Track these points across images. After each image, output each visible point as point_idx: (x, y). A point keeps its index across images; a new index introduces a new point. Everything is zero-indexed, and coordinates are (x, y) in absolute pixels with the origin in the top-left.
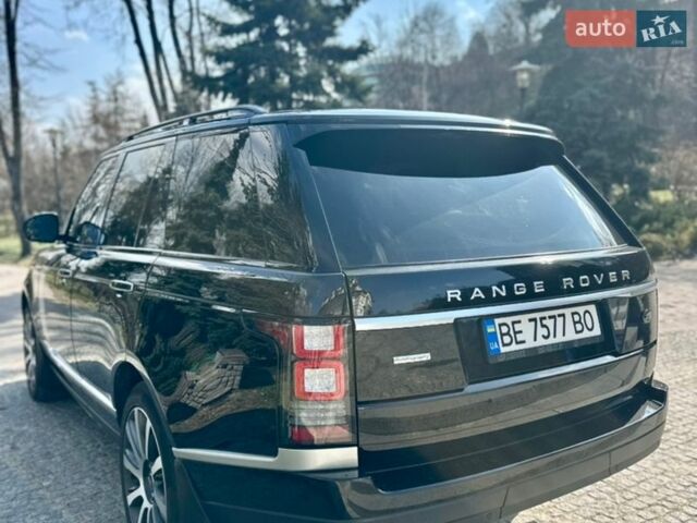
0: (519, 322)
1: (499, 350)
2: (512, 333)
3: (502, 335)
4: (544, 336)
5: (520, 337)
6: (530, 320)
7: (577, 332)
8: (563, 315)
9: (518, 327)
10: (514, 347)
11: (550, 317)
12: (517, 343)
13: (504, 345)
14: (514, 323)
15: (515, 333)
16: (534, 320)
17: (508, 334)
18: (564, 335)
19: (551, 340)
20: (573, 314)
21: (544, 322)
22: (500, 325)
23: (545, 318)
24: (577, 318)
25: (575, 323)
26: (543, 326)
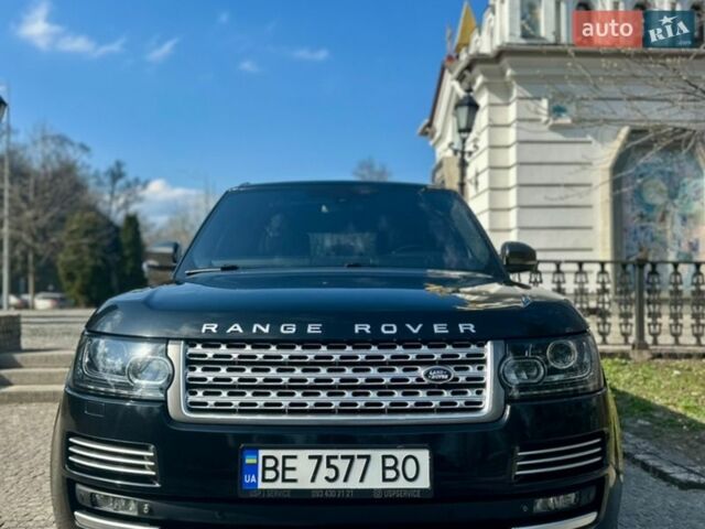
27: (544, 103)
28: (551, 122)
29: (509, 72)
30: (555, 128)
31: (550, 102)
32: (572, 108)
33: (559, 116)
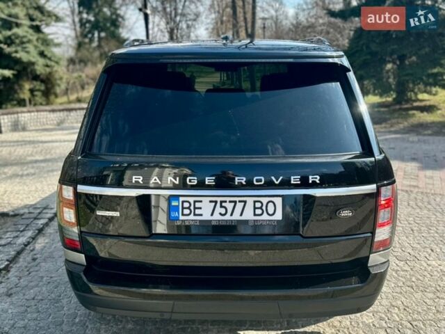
0: (201, 201)
1: (179, 217)
2: (192, 208)
3: (183, 208)
4: (221, 214)
5: (198, 212)
6: (211, 202)
7: (255, 215)
8: (245, 202)
9: (198, 205)
10: (192, 217)
11: (230, 202)
12: (195, 215)
13: (183, 215)
14: (195, 202)
15: (195, 208)
16: (216, 202)
17: (189, 208)
18: (241, 215)
19: (227, 217)
20: (255, 202)
21: (224, 204)
22: (183, 202)
23: (226, 202)
24: (258, 205)
25: (255, 208)
26: (221, 206)
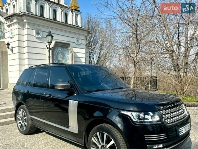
27: (34, 31)
28: (36, 36)
29: (25, 21)
30: (37, 38)
31: (36, 31)
32: (41, 33)
33: (38, 35)
